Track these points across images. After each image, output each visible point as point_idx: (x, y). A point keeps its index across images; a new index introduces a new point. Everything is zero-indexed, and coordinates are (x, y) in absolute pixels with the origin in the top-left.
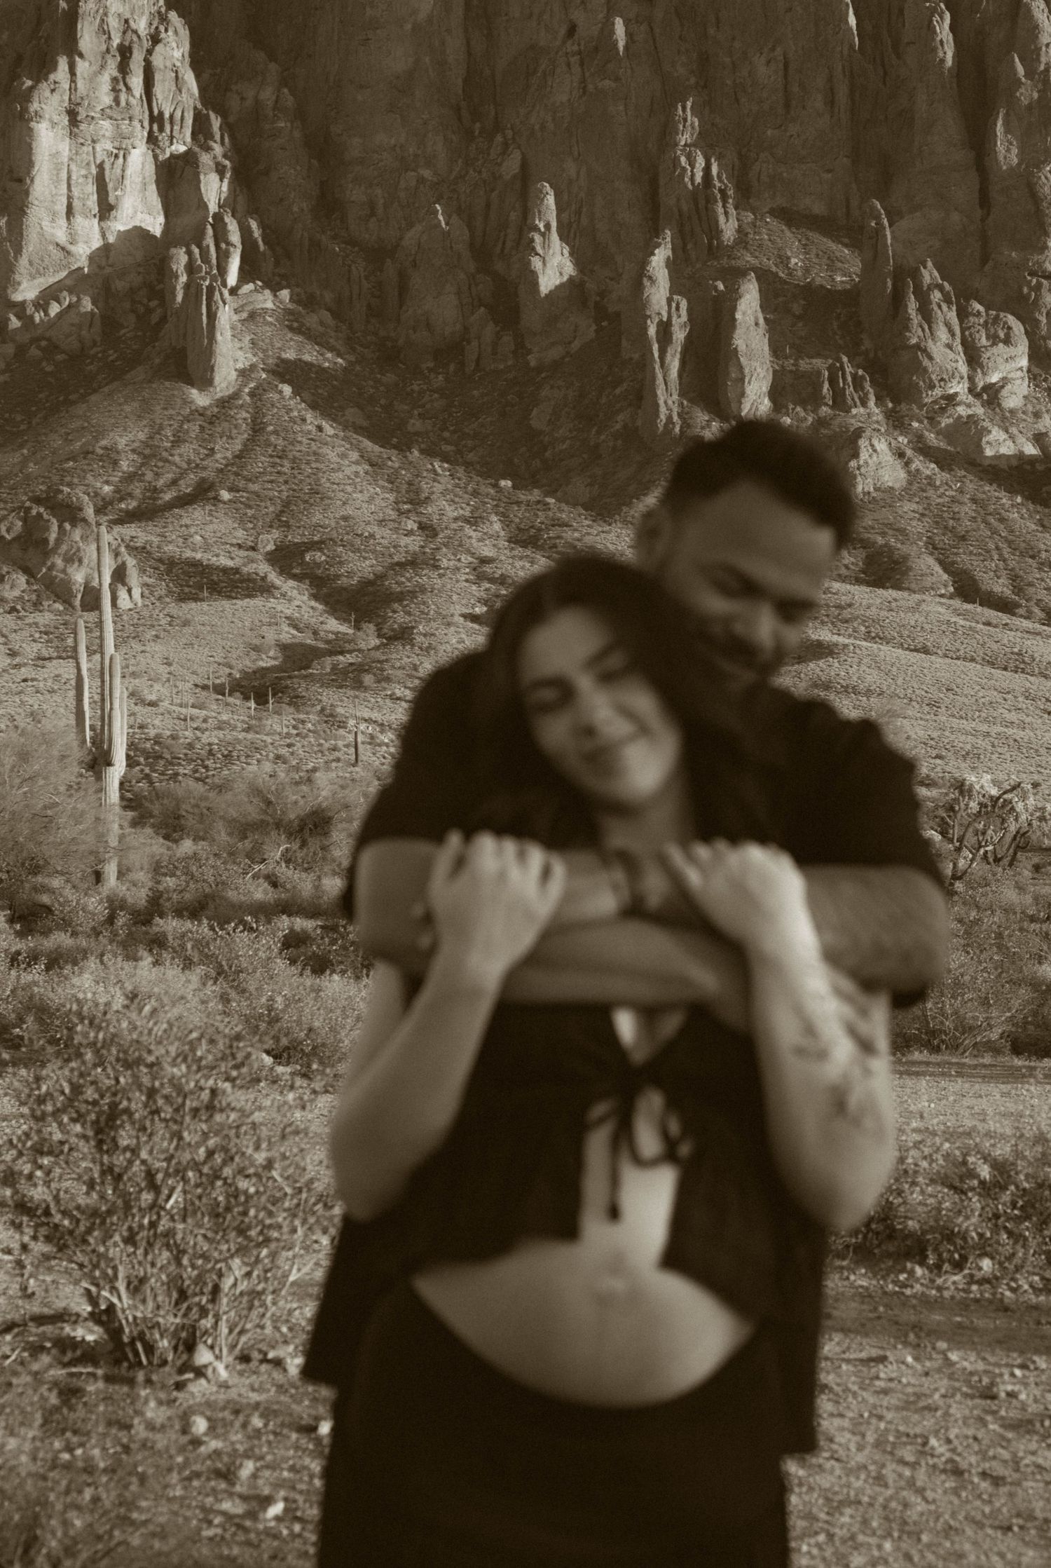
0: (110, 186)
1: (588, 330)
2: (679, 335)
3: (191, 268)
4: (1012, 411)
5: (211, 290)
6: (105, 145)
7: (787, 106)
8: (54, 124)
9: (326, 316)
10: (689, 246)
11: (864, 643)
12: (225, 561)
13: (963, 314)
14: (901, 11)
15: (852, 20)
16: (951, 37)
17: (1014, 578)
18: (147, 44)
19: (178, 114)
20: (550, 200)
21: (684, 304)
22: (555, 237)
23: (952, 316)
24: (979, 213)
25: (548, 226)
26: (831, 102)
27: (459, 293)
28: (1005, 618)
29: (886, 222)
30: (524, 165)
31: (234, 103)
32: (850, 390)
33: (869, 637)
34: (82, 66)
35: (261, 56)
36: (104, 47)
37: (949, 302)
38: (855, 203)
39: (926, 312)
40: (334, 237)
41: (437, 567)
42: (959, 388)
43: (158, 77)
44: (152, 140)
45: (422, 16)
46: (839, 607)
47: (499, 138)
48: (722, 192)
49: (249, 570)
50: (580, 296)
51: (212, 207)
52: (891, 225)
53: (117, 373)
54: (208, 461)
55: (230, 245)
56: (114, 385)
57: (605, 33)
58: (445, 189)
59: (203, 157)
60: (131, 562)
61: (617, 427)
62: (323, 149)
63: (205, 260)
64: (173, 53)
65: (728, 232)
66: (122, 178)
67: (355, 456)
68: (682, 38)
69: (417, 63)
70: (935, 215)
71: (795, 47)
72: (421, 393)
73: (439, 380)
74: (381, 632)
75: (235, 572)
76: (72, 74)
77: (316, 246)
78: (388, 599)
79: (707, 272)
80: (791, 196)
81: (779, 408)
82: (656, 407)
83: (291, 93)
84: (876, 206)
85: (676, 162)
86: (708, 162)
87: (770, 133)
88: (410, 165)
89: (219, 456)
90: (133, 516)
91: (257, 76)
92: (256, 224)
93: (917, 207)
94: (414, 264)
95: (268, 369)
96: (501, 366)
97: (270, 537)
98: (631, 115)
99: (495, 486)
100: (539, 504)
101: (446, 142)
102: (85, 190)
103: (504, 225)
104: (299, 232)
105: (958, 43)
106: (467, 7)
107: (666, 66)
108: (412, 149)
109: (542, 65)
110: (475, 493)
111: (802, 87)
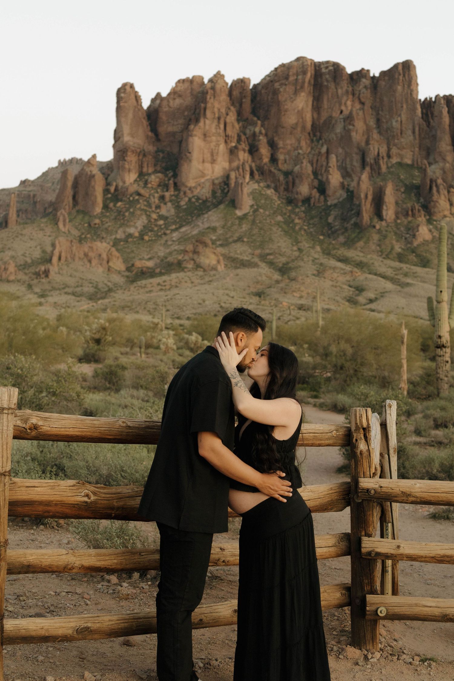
0: (215, 155)
1: (345, 195)
2: (370, 197)
3: (236, 178)
5: (242, 184)
6: (213, 145)
7: (401, 133)
8: (199, 138)
9: (273, 191)
10: (373, 172)
11: (420, 283)
12: (246, 258)
13: (449, 192)
14: (434, 107)
15: (419, 110)
16: (448, 115)
18: (225, 115)
19: (233, 135)
20: (334, 159)
21: (371, 189)
22: (336, 169)
23: (446, 192)
25: (334, 166)
26: (414, 132)
27: (309, 185)
29: (428, 166)
30: (328, 150)
31: (248, 131)
32: (417, 213)
33: (421, 281)
34: (207, 122)
35: (255, 119)
36: (213, 117)
37: (445, 189)
38: (419, 160)
39: (438, 191)
40: (275, 169)
41: (303, 260)
42: (447, 213)
43: (227, 125)
44: (226, 142)
45: (300, 108)
46: (414, 273)
47: (321, 142)
48: (383, 158)
49: (253, 260)
50: (342, 186)
51: (242, 161)
52: (429, 166)
53: (216, 206)
54: (241, 230)
55: (246, 171)
56: (215, 209)
57: (351, 113)
58: (305, 156)
59: (240, 147)
60: (221, 258)
61: (352, 222)
62: (272, 144)
63: (240, 175)
64: (232, 118)
65: (384, 168)
66: (217, 153)
67: (280, 229)
68: (372, 114)
69: (298, 121)
70: (441, 164)
71: (404, 117)
72: (298, 212)
73: (303, 209)
74: (289, 278)
75: (249, 261)
76: (205, 123)
77: (270, 171)
78: (290, 269)
79: (378, 180)
80: (402, 159)
81: (397, 217)
82: (363, 217)
83: (264, 129)
84: (426, 162)
85: (370, 149)
86: (379, 149)
87: (396, 141)
88: (296, 149)
89: (244, 229)
90: (221, 245)
91: (254, 124)
92: (253, 165)
93: (436, 162)
94: (297, 177)
95: (257, 205)
96: (320, 205)
97: (258, 252)
98: (357, 136)
99: (318, 238)
100: (330, 243)
101: (306, 143)
102: (208, 156)
103: (322, 166)
104: (266, 167)
105: (450, 117)
106: (313, 105)
107: (367, 122)
108: (297, 145)
109: (333, 122)
110: (313, 240)
111: (406, 128)
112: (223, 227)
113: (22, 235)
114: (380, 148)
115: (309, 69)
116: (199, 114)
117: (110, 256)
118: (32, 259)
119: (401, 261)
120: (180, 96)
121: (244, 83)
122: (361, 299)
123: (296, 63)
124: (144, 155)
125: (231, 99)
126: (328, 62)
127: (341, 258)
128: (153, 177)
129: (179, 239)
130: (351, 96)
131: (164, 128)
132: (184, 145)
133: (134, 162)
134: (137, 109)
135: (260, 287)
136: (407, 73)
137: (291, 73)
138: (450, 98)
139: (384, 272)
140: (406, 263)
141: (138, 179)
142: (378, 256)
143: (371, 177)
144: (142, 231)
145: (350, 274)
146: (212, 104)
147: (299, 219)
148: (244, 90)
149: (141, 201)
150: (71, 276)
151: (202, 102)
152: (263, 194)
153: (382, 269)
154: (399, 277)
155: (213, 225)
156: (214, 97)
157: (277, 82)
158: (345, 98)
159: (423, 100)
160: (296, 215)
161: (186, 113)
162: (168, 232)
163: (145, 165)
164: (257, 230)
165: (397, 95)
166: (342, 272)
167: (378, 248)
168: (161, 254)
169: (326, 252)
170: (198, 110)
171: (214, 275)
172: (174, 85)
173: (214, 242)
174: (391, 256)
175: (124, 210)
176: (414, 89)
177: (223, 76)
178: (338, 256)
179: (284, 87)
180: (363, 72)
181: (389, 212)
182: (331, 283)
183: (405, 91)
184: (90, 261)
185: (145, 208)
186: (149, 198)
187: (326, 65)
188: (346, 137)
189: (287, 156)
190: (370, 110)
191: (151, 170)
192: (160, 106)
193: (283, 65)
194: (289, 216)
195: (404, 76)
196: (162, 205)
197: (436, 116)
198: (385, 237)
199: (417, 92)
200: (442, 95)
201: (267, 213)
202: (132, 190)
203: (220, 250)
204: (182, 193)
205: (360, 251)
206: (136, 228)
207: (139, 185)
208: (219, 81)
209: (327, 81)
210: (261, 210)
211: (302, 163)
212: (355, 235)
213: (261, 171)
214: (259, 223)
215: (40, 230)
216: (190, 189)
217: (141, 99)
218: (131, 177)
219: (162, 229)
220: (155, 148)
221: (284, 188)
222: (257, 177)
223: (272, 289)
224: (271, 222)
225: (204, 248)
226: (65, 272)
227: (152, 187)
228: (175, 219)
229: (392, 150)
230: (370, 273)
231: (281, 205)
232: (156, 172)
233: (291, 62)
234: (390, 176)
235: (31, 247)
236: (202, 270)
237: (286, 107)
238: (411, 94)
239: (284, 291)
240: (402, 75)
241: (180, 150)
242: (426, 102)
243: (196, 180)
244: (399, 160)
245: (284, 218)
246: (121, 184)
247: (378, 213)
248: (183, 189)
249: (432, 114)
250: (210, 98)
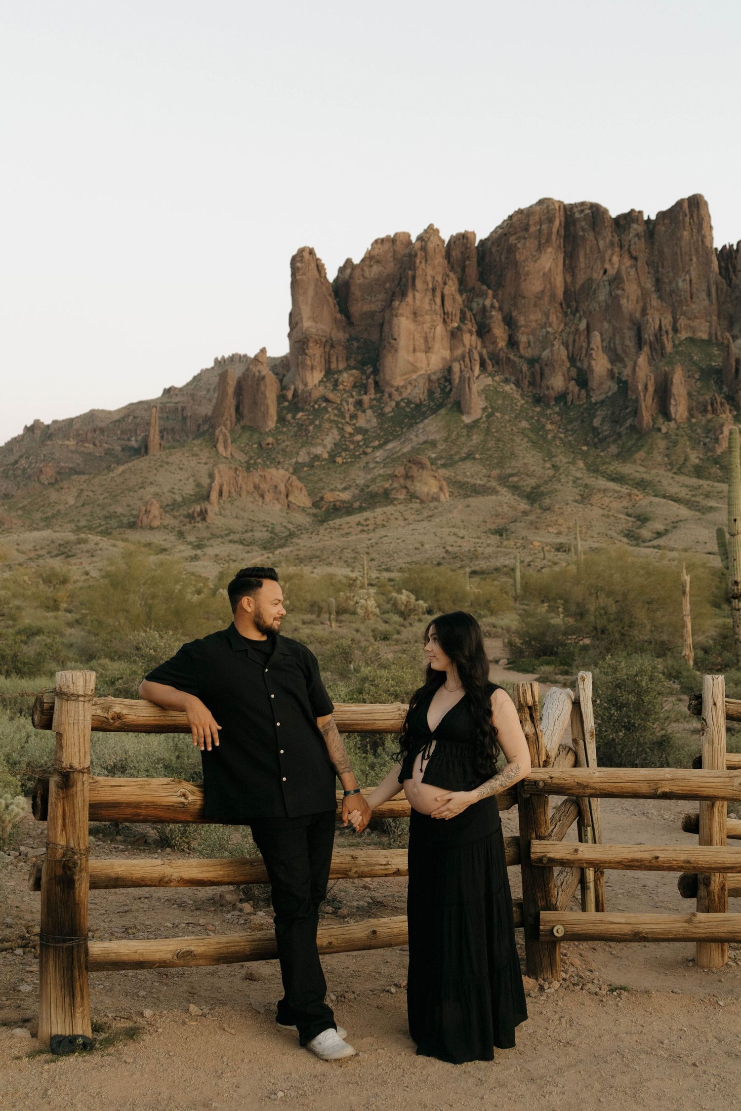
0: (430, 340)
1: (615, 387)
2: (651, 389)
3: (461, 371)
5: (469, 378)
6: (426, 326)
7: (691, 297)
8: (407, 318)
9: (513, 386)
10: (654, 353)
12: (479, 482)
14: (736, 258)
15: (715, 263)
18: (442, 285)
19: (454, 313)
20: (598, 338)
21: (653, 377)
22: (600, 351)
25: (598, 347)
26: (709, 295)
27: (564, 375)
29: (731, 340)
30: (588, 325)
31: (474, 305)
32: (719, 407)
34: (418, 295)
35: (485, 287)
36: (426, 287)
38: (719, 333)
40: (515, 355)
41: (560, 482)
43: (446, 298)
44: (444, 322)
45: (547, 269)
46: (718, 492)
47: (578, 315)
48: (667, 332)
49: (489, 485)
50: (611, 374)
51: (468, 346)
52: (734, 341)
53: (434, 411)
54: (471, 443)
55: (475, 360)
56: (433, 416)
57: (619, 272)
58: (557, 335)
59: (464, 327)
60: (444, 483)
61: (628, 425)
62: (510, 322)
63: (466, 367)
64: (452, 288)
65: (669, 347)
66: (434, 337)
67: (526, 439)
68: (648, 273)
69: (545, 287)
71: (694, 274)
72: (550, 414)
73: (557, 409)
74: (541, 508)
75: (484, 486)
76: (414, 298)
77: (508, 359)
78: (542, 494)
79: (661, 364)
80: (694, 332)
81: (691, 415)
82: (643, 417)
83: (497, 301)
84: (728, 335)
85: (647, 321)
86: (660, 321)
87: (684, 308)
88: (543, 326)
89: (475, 442)
90: (444, 466)
91: (484, 295)
92: (484, 352)
94: (546, 365)
95: (492, 407)
96: (581, 403)
97: (496, 472)
98: (629, 304)
99: (581, 449)
100: (598, 456)
101: (557, 317)
102: (420, 342)
103: (581, 348)
104: (502, 354)
106: (564, 265)
107: (643, 284)
108: (544, 320)
109: (594, 286)
110: (573, 452)
111: (697, 290)
112: (446, 440)
113: (168, 463)
114: (663, 319)
115: (557, 214)
116: (406, 285)
117: (290, 488)
118: (182, 496)
119: (699, 477)
120: (378, 262)
121: (467, 239)
122: (645, 533)
123: (538, 208)
124: (332, 346)
125: (449, 262)
126: (583, 204)
127: (614, 476)
128: (345, 375)
129: (384, 460)
130: (617, 249)
131: (358, 308)
132: (386, 328)
133: (318, 355)
134: (319, 283)
135: (500, 522)
136: (696, 211)
137: (531, 222)
139: (676, 493)
140: (707, 479)
141: (325, 380)
142: (665, 471)
143: (651, 360)
144: (333, 451)
145: (628, 497)
146: (423, 270)
147: (552, 423)
148: (467, 248)
149: (330, 409)
150: (237, 517)
151: (410, 269)
152: (499, 392)
153: (674, 490)
154: (697, 499)
155: (432, 437)
156: (426, 261)
157: (513, 235)
158: (609, 252)
159: (719, 248)
160: (548, 419)
161: (388, 285)
162: (369, 450)
163: (334, 359)
164: (493, 442)
165: (683, 244)
166: (616, 495)
167: (666, 459)
168: (361, 482)
169: (592, 468)
170: (404, 280)
171: (435, 508)
172: (370, 248)
173: (433, 462)
174: (685, 470)
175: (307, 422)
176: (707, 234)
177: (437, 231)
178: (609, 473)
179: (523, 241)
180: (634, 214)
181: (679, 408)
182: (601, 512)
183: (694, 237)
184: (262, 496)
185: (336, 418)
186: (341, 404)
187: (580, 209)
188: (613, 307)
189: (531, 337)
190: (646, 267)
191: (341, 366)
192: (351, 276)
193: (520, 212)
194: (538, 420)
195: (692, 216)
196: (359, 413)
197: (739, 271)
198: (676, 443)
199: (712, 238)
201: (507, 417)
202: (316, 394)
203: (442, 472)
204: (386, 395)
205: (640, 465)
206: (325, 447)
207: (326, 387)
208: (432, 238)
209: (583, 230)
210: (498, 415)
211: (553, 345)
212: (633, 442)
213: (496, 359)
214: (496, 432)
215: (193, 455)
216: (397, 389)
217: (325, 269)
218: (314, 378)
219: (360, 446)
220: (347, 336)
221: (529, 382)
222: (490, 368)
223: (518, 524)
224: (512, 430)
225: (421, 471)
226: (228, 512)
227: (344, 390)
228: (379, 432)
229: (680, 321)
230: (656, 496)
231: (526, 406)
232: (349, 368)
233: (531, 207)
234: (678, 357)
235: (180, 480)
236: (418, 501)
237: (526, 269)
238: (702, 241)
239: (535, 526)
240: (688, 216)
241: (381, 335)
242: (725, 252)
243: (405, 377)
244: (690, 335)
245: (530, 424)
246: (301, 387)
247: (664, 410)
248: (388, 389)
249: (734, 268)
250: (420, 262)
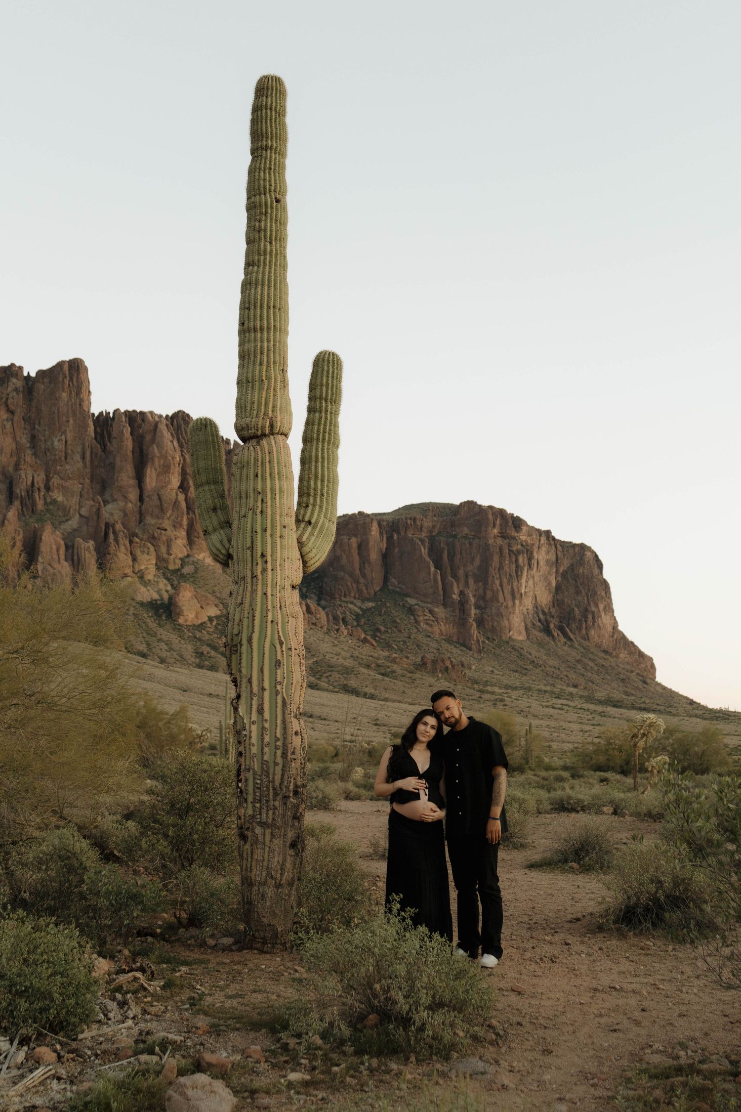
2: (19, 544)
4: (149, 581)
7: (66, 458)
10: (24, 509)
13: (131, 542)
14: (111, 425)
15: (91, 428)
16: (131, 437)
17: (148, 645)
21: (21, 533)
23: (127, 543)
24: (139, 504)
26: (83, 458)
28: (144, 660)
29: (102, 505)
37: (126, 537)
38: (91, 496)
39: (116, 540)
42: (128, 571)
48: (39, 489)
52: (105, 506)
65: (40, 504)
68: (24, 428)
70: (121, 504)
71: (70, 435)
79: (31, 520)
80: (66, 492)
84: (99, 499)
85: (20, 476)
86: (33, 477)
87: (58, 468)
93: (114, 500)
98: (3, 457)
105: (133, 439)
107: (18, 439)
111: (72, 451)
114: (36, 476)
136: (75, 375)
138: (134, 415)
143: (21, 515)
159: (96, 415)
165: (61, 404)
176: (85, 398)
180: (14, 369)
183: (72, 400)
190: (22, 422)
195: (71, 379)
197: (114, 438)
199: (89, 403)
200: (122, 410)
229: (53, 480)
234: (48, 516)
238: (80, 405)
240: (68, 379)
242: (101, 418)
249: (109, 434)
